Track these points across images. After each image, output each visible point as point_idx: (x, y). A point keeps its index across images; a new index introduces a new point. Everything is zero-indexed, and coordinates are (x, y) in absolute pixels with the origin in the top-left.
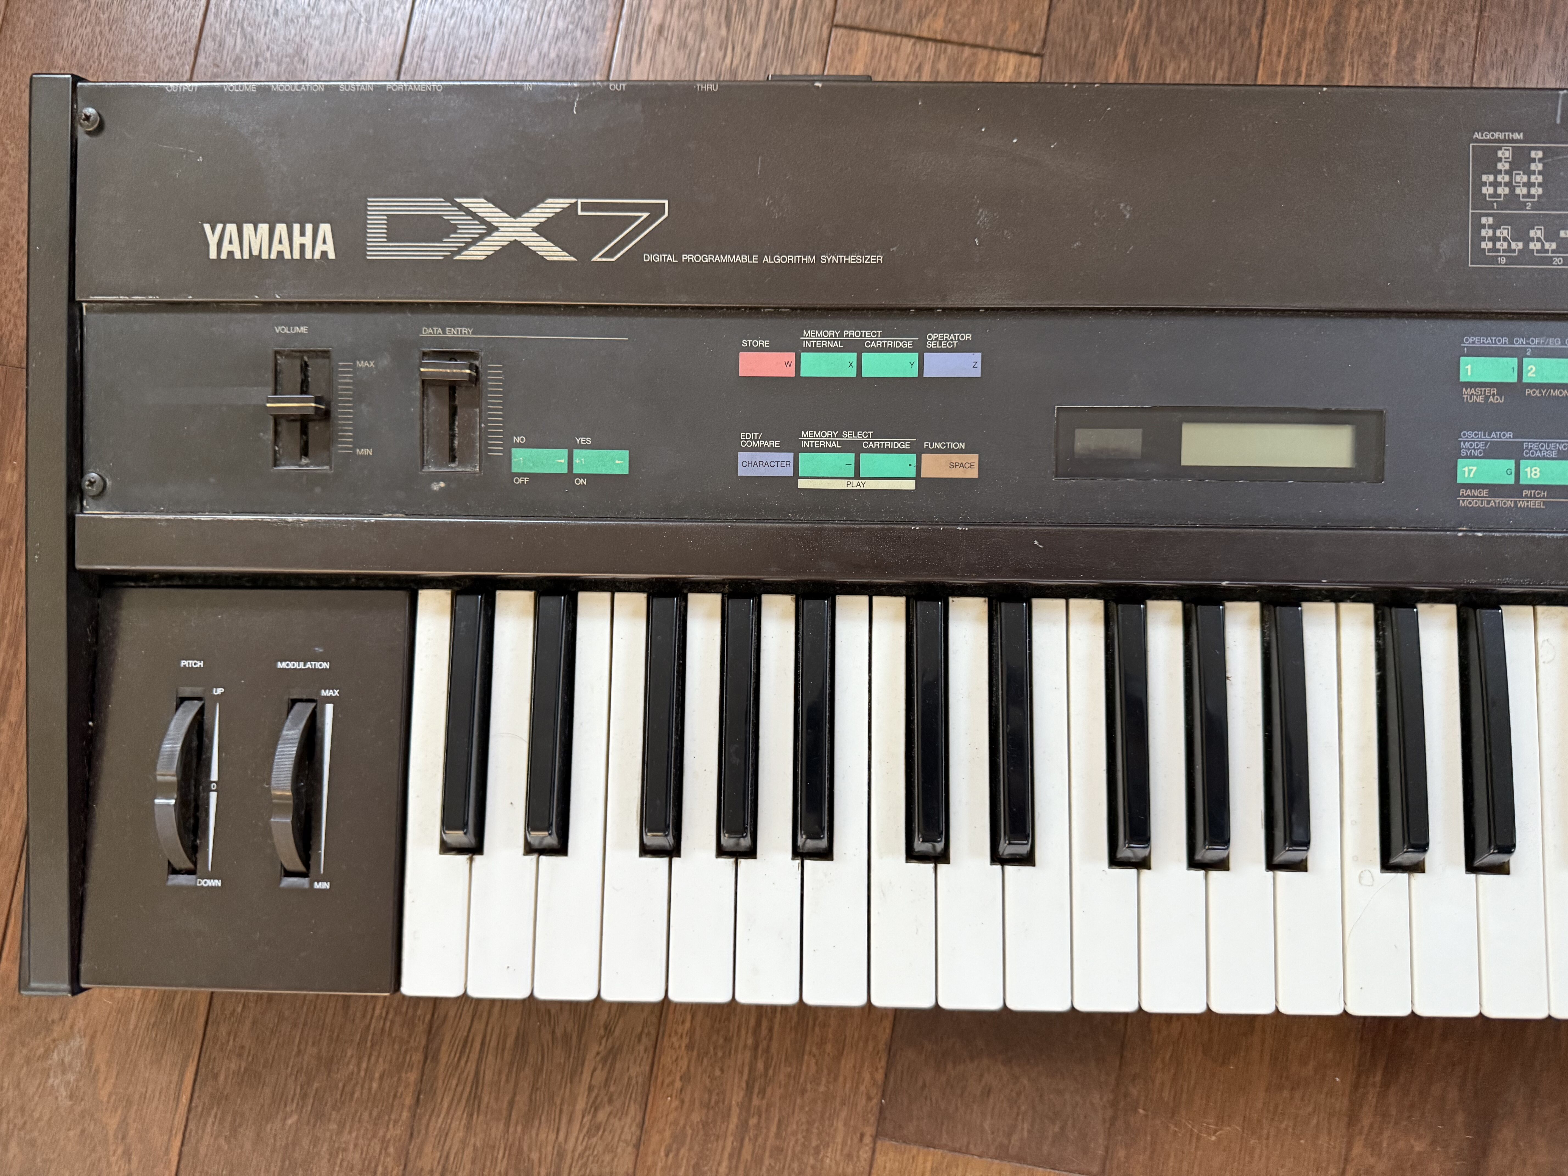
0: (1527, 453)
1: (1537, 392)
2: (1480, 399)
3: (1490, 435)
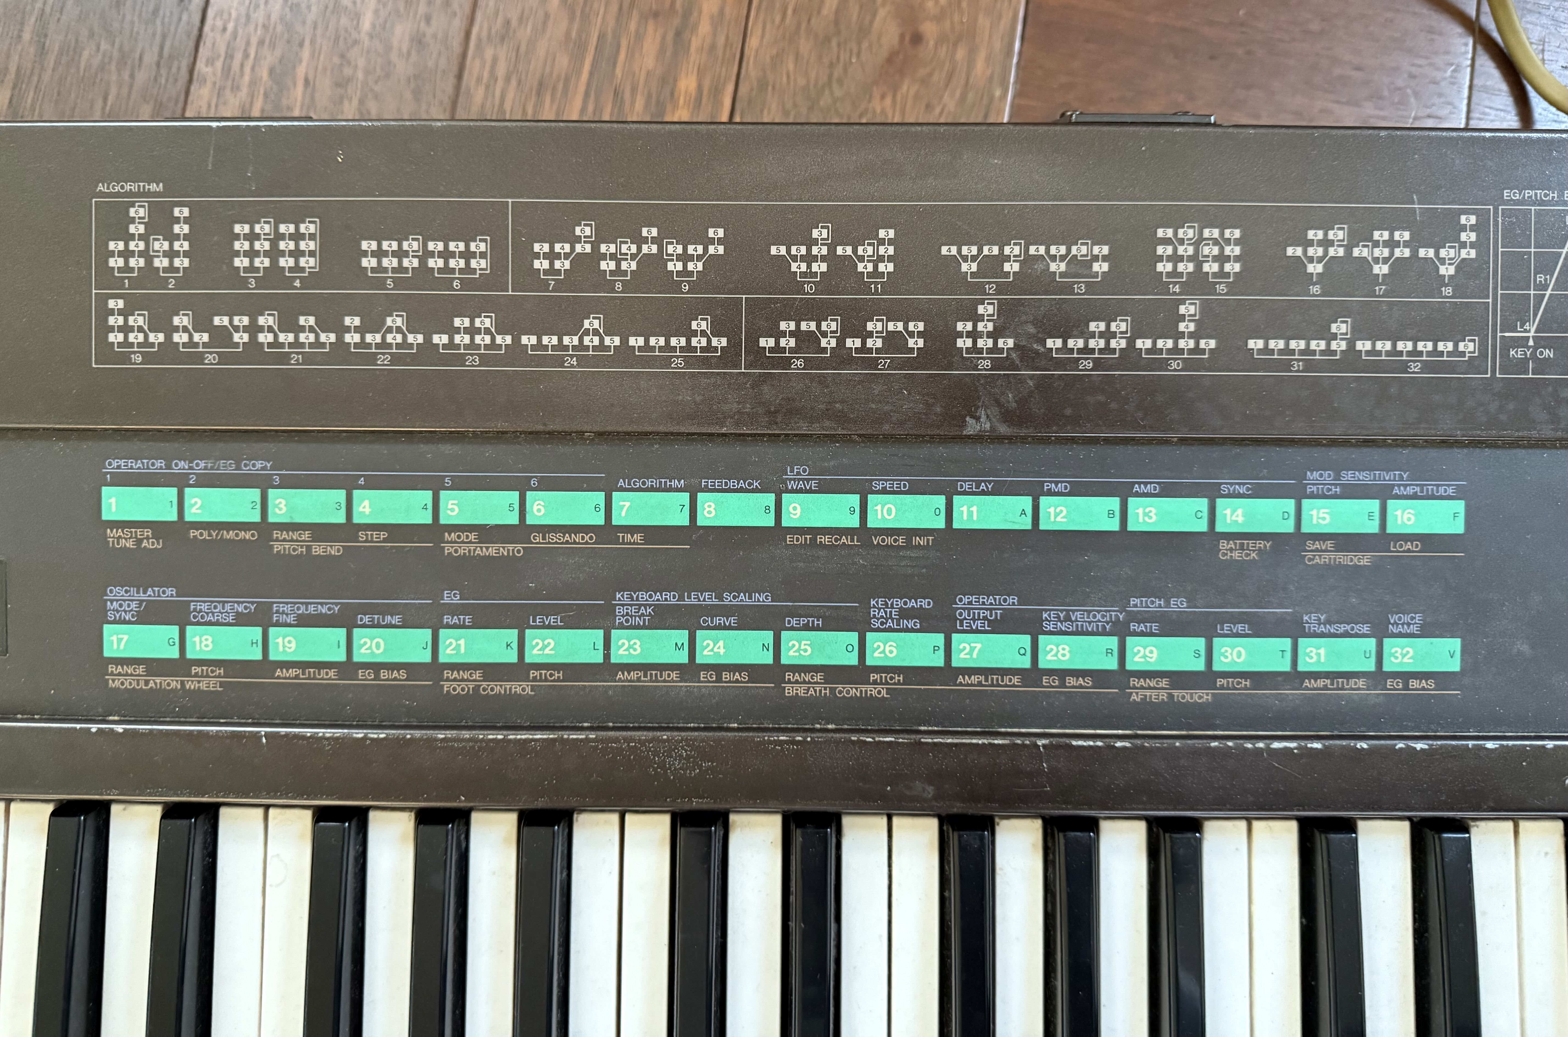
0: (195, 617)
1: (205, 533)
2: (130, 544)
3: (145, 592)
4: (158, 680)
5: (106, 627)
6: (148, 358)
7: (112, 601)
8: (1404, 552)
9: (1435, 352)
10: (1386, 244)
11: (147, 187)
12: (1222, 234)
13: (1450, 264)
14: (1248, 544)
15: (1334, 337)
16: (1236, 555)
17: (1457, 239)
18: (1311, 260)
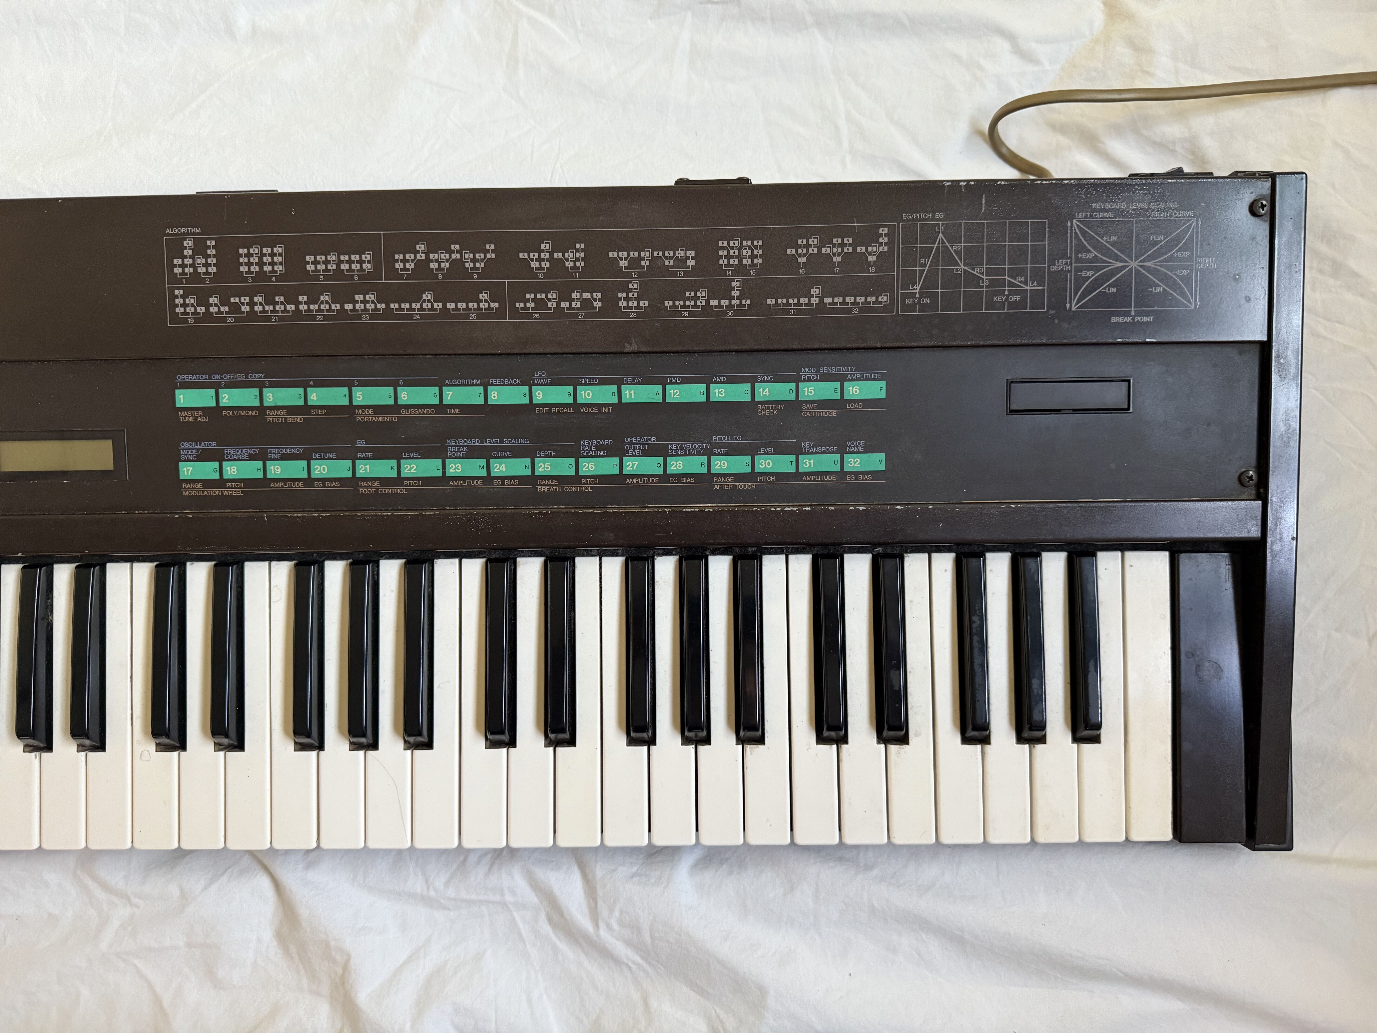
4: (209, 490)
5: (181, 464)
6: (197, 320)
7: (183, 450)
8: (854, 408)
9: (866, 302)
10: (839, 245)
11: (192, 230)
12: (753, 243)
13: (873, 255)
14: (772, 406)
15: (813, 296)
16: (766, 413)
17: (877, 241)
18: (800, 255)
